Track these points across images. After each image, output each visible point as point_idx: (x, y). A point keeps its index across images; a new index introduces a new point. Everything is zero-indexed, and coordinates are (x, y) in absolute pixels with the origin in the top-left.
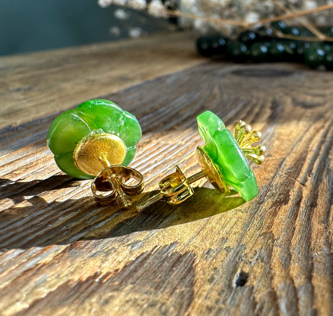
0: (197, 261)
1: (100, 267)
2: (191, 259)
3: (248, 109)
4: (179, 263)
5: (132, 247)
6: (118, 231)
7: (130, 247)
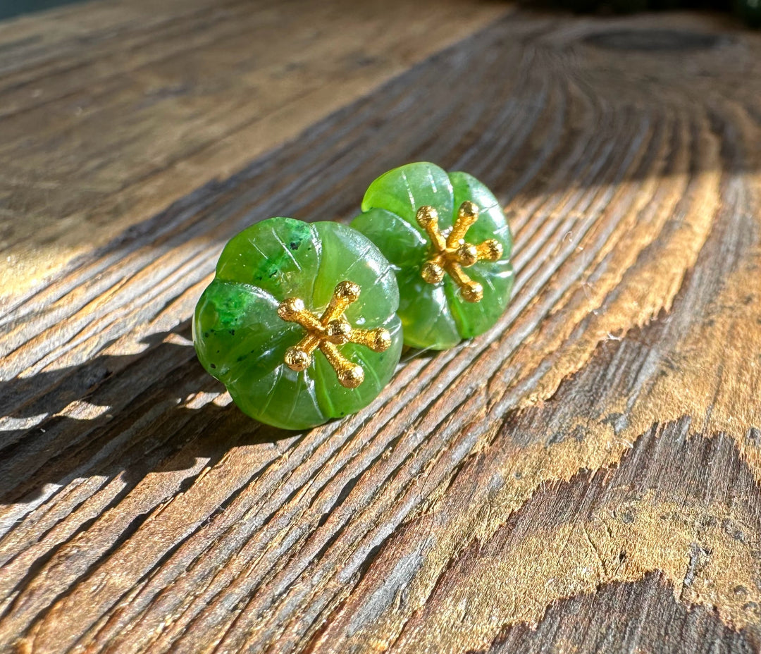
0: (742, 451)
1: (581, 459)
2: (730, 447)
3: (666, 134)
4: (712, 454)
5: (613, 425)
6: (570, 397)
7: (609, 425)
